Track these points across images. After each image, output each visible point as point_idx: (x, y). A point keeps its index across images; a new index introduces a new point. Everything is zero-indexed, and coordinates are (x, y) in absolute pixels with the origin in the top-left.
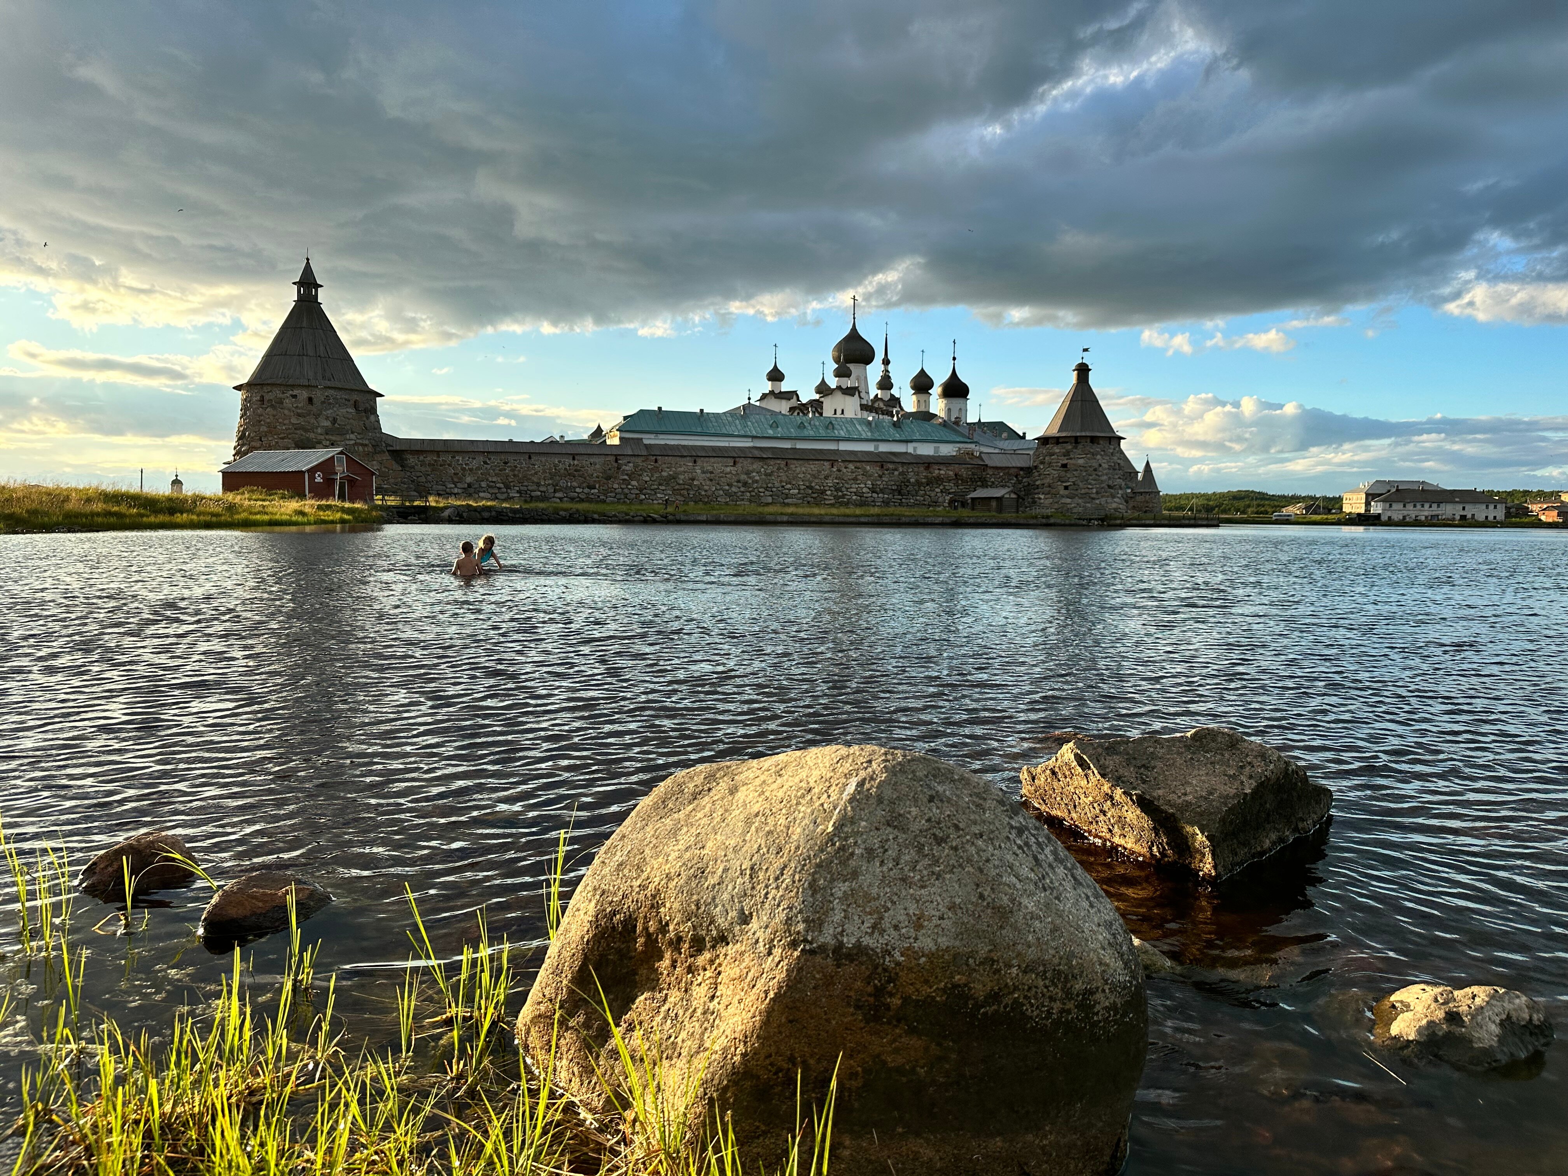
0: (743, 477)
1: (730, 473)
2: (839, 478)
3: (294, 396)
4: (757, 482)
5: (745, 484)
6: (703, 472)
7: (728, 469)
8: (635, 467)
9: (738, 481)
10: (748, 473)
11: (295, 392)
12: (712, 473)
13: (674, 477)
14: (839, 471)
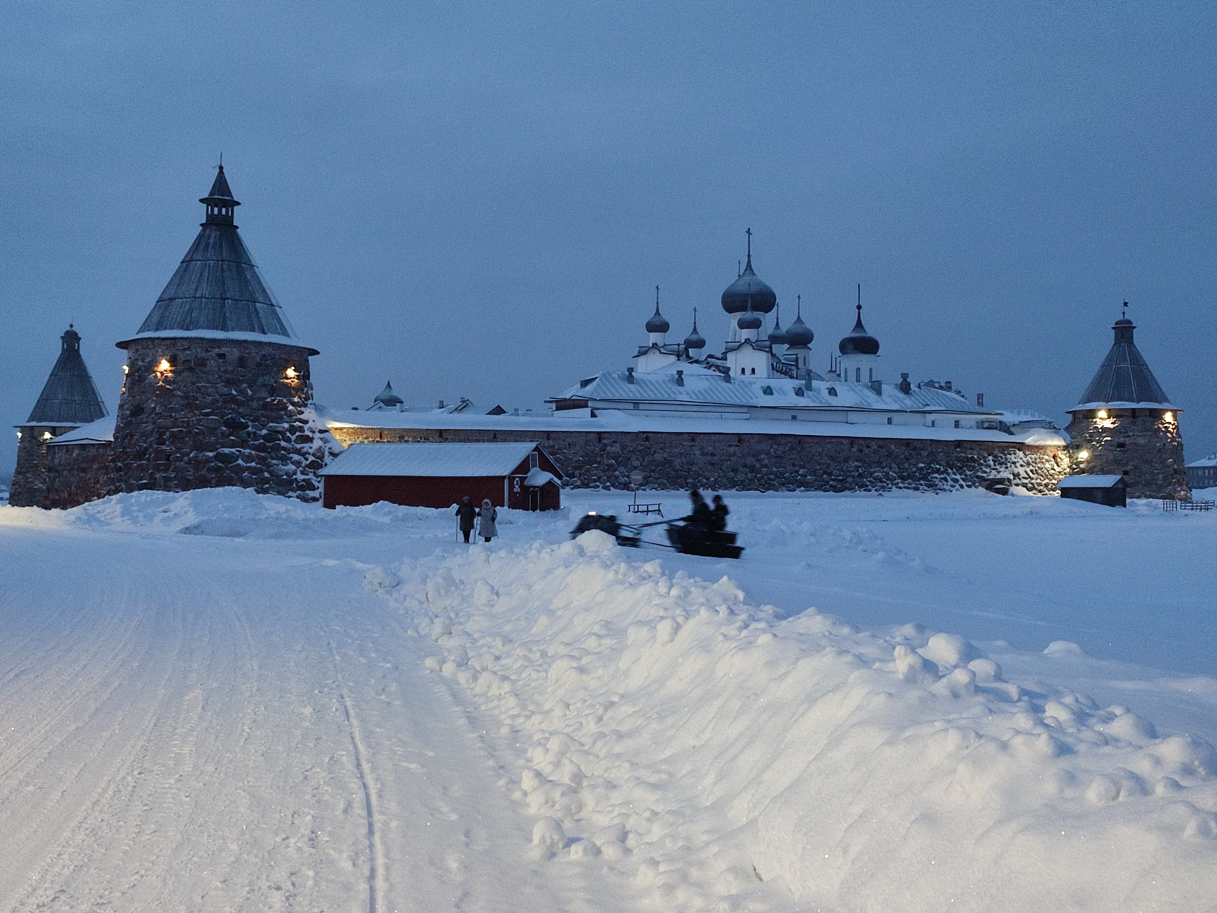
0: (750, 460)
1: (734, 455)
2: (861, 460)
3: (222, 356)
4: (766, 466)
5: (752, 469)
6: (704, 454)
7: (732, 450)
8: (623, 448)
9: (745, 466)
10: (755, 456)
11: (224, 350)
12: (713, 454)
13: (667, 462)
14: (860, 451)
